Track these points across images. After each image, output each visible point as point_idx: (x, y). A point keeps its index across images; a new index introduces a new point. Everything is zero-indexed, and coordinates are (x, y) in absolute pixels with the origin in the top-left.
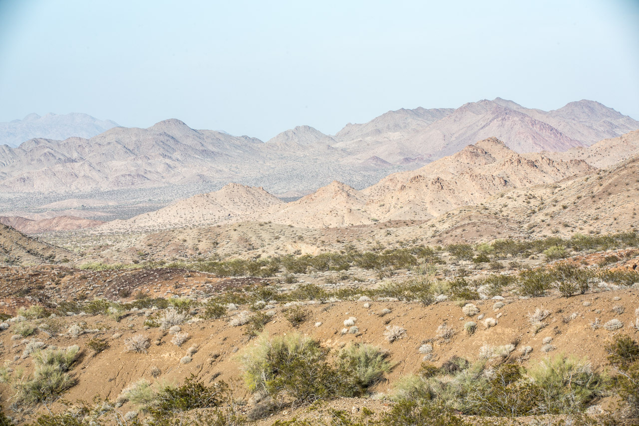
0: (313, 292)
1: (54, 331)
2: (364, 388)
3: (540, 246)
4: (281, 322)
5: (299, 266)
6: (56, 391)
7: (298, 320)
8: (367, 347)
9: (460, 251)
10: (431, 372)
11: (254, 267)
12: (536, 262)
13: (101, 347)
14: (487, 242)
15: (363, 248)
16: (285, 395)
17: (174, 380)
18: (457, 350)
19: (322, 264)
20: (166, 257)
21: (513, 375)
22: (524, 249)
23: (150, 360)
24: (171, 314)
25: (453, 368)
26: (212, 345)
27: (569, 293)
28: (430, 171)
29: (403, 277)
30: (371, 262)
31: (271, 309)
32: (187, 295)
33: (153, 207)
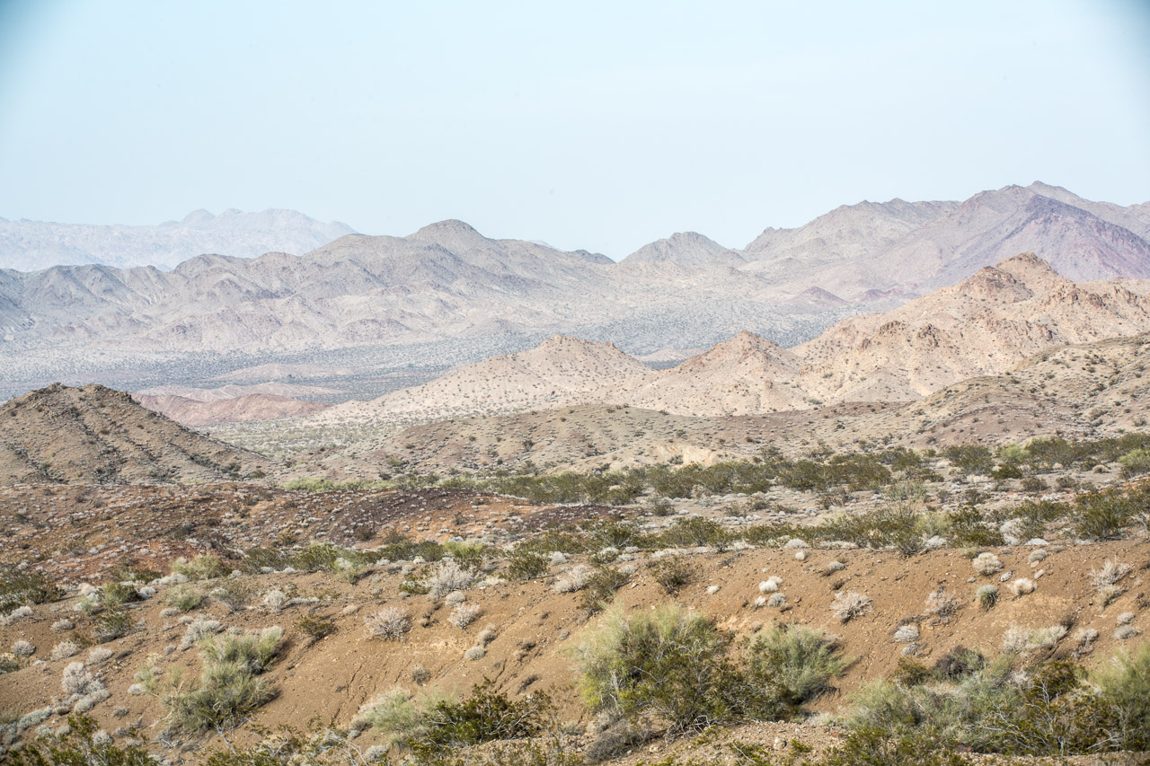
0: (702, 532)
1: (238, 601)
2: (794, 704)
3: (1112, 449)
4: (645, 586)
5: (679, 483)
6: (240, 710)
7: (677, 582)
8: (802, 631)
9: (969, 458)
10: (916, 676)
11: (598, 485)
12: (1106, 477)
13: (321, 631)
14: (1017, 441)
15: (793, 451)
16: (654, 717)
17: (452, 690)
18: (963, 635)
19: (719, 480)
20: (440, 468)
21: (1062, 681)
22: (1083, 455)
23: (411, 654)
24: (449, 570)
25: (955, 668)
26: (522, 626)
28: (913, 313)
29: (865, 505)
30: (807, 477)
31: (628, 561)
32: (477, 536)
33: (417, 377)
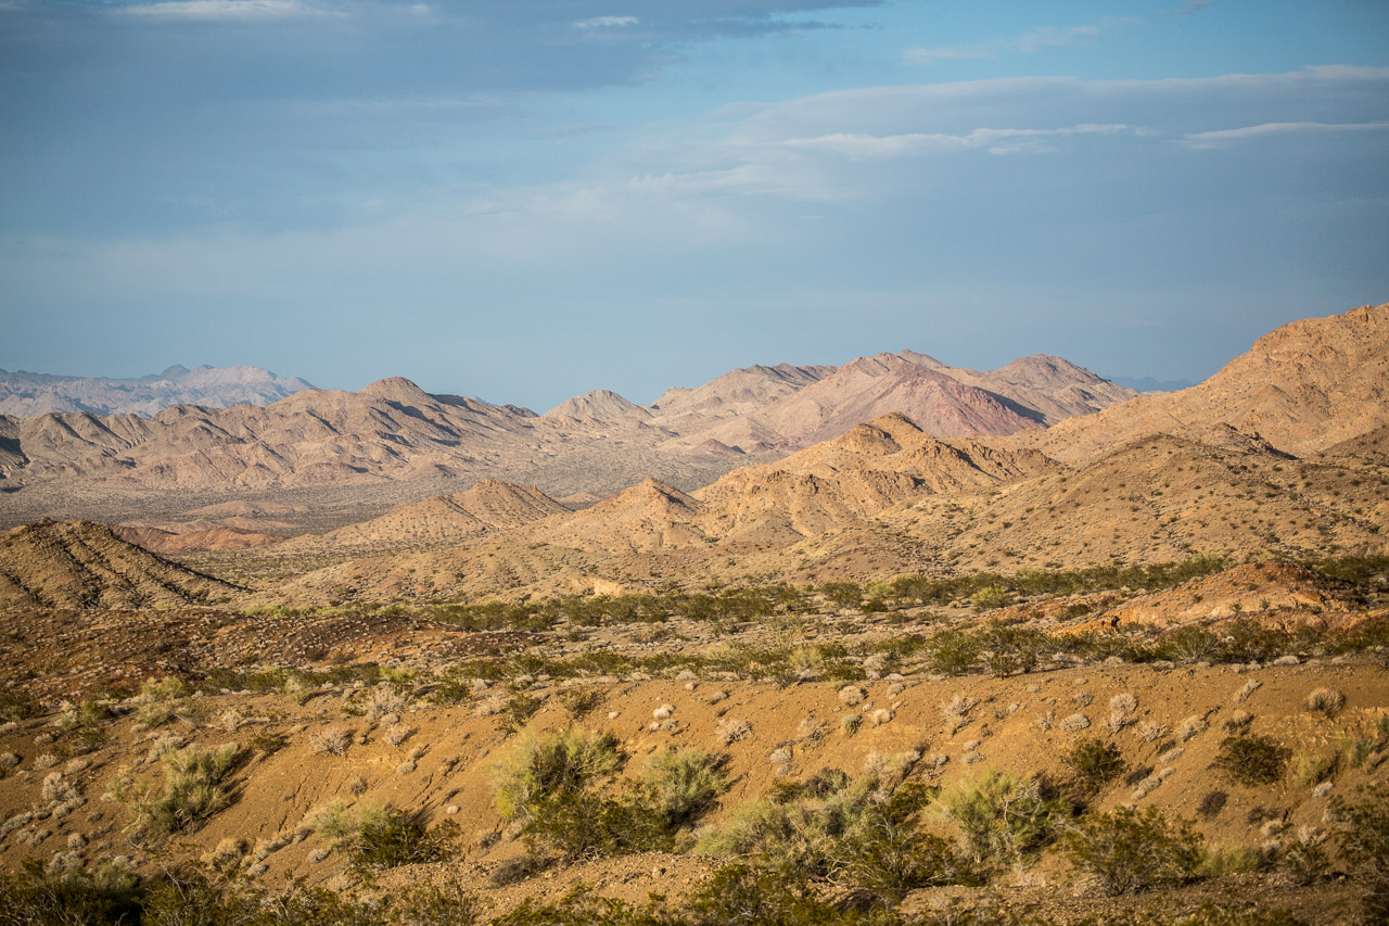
0: (608, 662)
1: (199, 716)
3: (967, 586)
4: (554, 712)
5: (592, 614)
6: (201, 815)
7: (583, 708)
8: (689, 753)
9: (844, 594)
10: (788, 793)
11: (520, 616)
12: (960, 612)
13: (277, 745)
14: (885, 578)
15: (693, 586)
18: (829, 757)
19: (626, 612)
20: (380, 594)
21: (916, 799)
22: (940, 594)
23: (350, 767)
24: (383, 695)
25: (821, 788)
26: (446, 745)
27: (1005, 670)
28: (798, 464)
29: (752, 634)
30: (701, 610)
31: (546, 686)
32: (413, 658)
33: (364, 515)
